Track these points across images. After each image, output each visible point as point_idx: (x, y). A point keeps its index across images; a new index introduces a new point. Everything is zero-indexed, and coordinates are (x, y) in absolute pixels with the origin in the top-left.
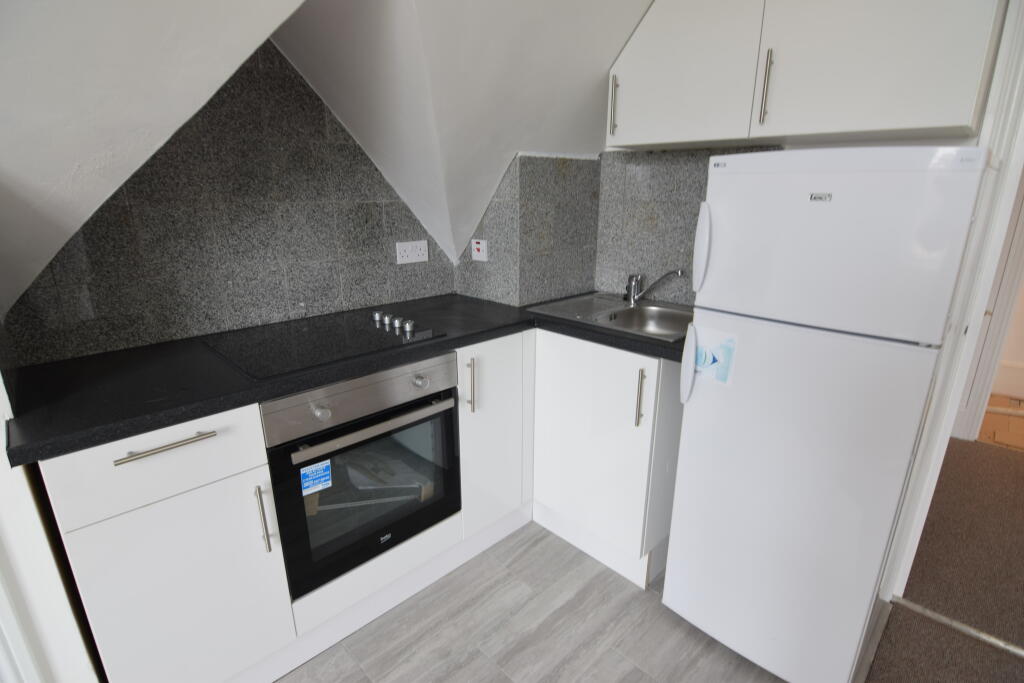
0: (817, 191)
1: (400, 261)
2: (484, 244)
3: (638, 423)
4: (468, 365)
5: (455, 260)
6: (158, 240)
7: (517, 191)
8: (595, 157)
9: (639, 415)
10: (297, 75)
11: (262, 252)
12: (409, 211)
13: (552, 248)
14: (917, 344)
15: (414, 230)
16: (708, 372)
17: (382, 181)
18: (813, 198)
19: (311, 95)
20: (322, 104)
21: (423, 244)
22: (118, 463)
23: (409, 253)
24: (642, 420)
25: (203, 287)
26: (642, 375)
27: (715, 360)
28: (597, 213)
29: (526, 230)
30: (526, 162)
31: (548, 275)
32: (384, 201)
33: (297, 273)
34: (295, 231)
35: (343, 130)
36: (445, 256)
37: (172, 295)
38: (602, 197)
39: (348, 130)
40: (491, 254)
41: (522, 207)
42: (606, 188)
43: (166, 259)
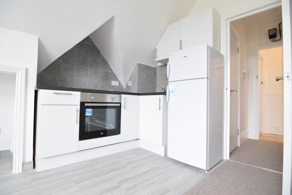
0: (185, 56)
1: (112, 85)
2: (131, 82)
3: (160, 110)
4: (124, 99)
5: (124, 87)
6: (65, 70)
7: (137, 70)
8: (155, 67)
9: (160, 108)
10: (96, 46)
11: (84, 77)
12: (115, 75)
13: (145, 83)
14: (203, 78)
15: (116, 79)
16: (171, 94)
17: (110, 68)
18: (184, 57)
19: (98, 50)
20: (100, 52)
21: (118, 82)
22: (54, 93)
23: (114, 83)
24: (161, 109)
25: (71, 81)
26: (160, 99)
27: (173, 92)
28: (156, 78)
29: (139, 78)
30: (139, 64)
31: (144, 89)
32: (110, 72)
33: (90, 82)
34: (91, 74)
35: (103, 57)
36: (123, 86)
37: (65, 81)
38: (157, 75)
39: (104, 57)
40: (132, 84)
41: (138, 73)
42: (158, 73)
43: (65, 74)
